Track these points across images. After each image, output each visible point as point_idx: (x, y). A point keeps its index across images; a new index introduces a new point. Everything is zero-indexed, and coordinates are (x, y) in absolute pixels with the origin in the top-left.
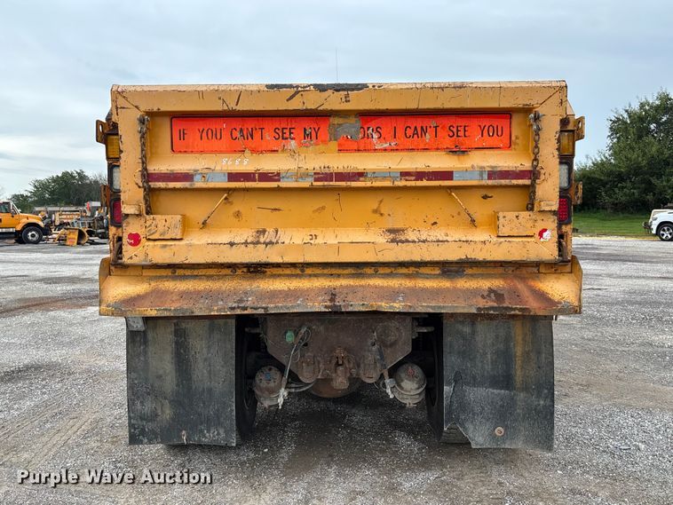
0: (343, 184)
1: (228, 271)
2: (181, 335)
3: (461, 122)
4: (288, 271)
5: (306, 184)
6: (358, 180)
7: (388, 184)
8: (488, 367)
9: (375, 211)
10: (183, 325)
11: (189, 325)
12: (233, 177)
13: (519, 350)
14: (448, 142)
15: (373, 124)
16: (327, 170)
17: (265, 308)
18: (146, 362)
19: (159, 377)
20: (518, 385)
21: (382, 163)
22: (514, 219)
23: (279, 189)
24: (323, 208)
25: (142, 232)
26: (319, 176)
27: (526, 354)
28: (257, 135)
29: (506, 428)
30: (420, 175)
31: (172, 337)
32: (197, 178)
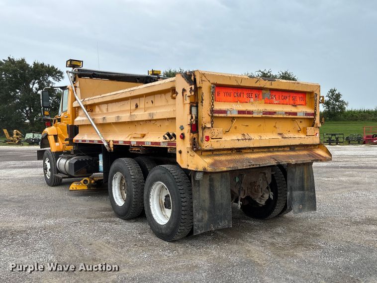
0: (270, 116)
1: (230, 152)
2: (211, 180)
3: (295, 95)
4: (249, 151)
5: (260, 115)
6: (274, 115)
7: (281, 116)
8: (298, 184)
9: (275, 127)
10: (212, 177)
11: (213, 176)
12: (240, 112)
13: (306, 177)
14: (292, 102)
15: (274, 93)
16: (266, 111)
17: (259, 165)
18: (199, 195)
20: (305, 189)
21: (281, 109)
22: (310, 130)
23: (253, 117)
24: (260, 125)
25: (210, 136)
26: (265, 113)
27: (307, 177)
28: (242, 96)
29: (302, 205)
30: (290, 113)
31: (208, 182)
32: (229, 112)
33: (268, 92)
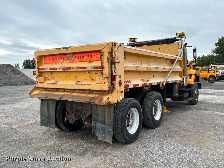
0: (67, 70)
1: (53, 90)
3: (91, 54)
5: (61, 70)
6: (70, 69)
7: (75, 70)
8: (101, 118)
9: (76, 77)
10: (48, 101)
11: (49, 101)
12: (51, 69)
13: (106, 114)
14: (88, 60)
15: (75, 56)
16: (65, 67)
17: (50, 98)
18: (43, 108)
19: (45, 112)
20: (106, 124)
21: (74, 65)
22: (99, 79)
23: (57, 71)
24: (66, 76)
25: (38, 81)
26: (64, 68)
27: (108, 115)
28: (56, 59)
29: (105, 135)
30: (80, 68)
31: (47, 104)
32: (45, 69)
33: (71, 55)
